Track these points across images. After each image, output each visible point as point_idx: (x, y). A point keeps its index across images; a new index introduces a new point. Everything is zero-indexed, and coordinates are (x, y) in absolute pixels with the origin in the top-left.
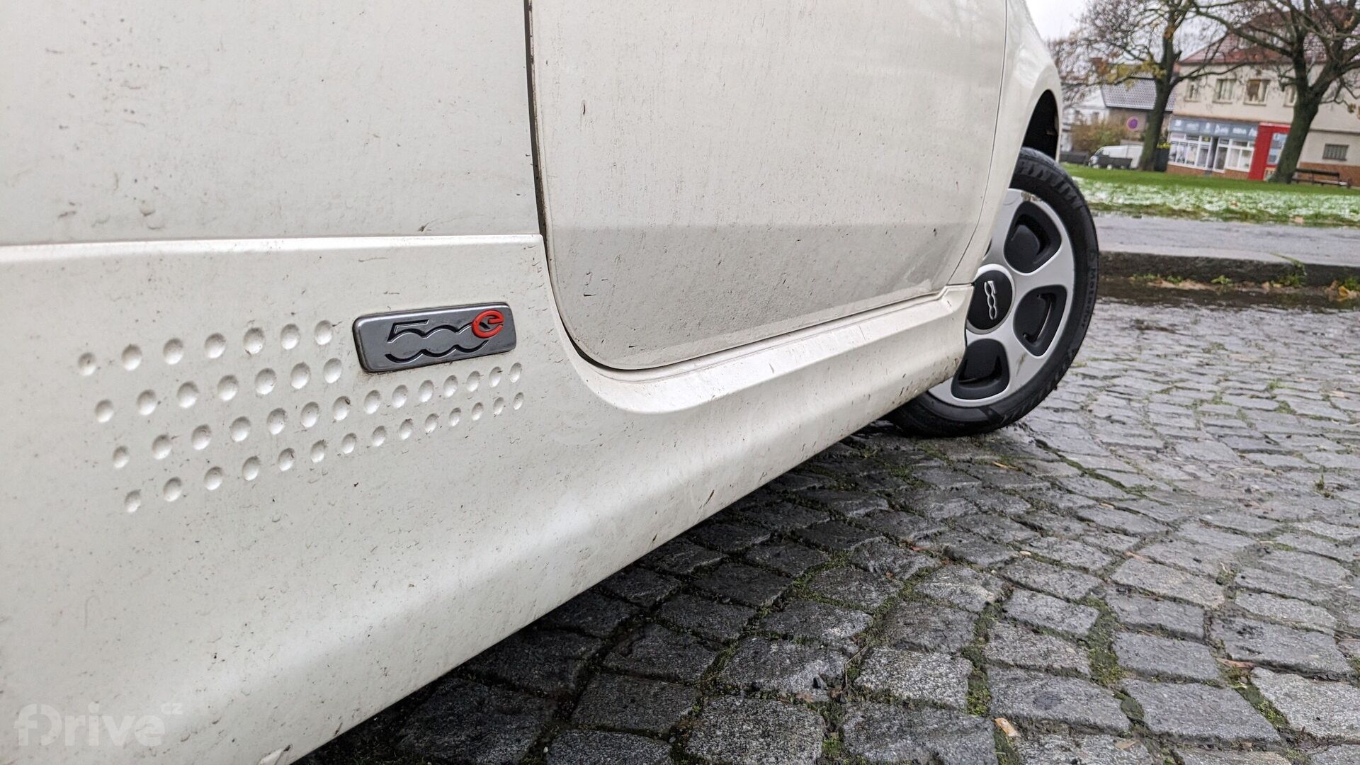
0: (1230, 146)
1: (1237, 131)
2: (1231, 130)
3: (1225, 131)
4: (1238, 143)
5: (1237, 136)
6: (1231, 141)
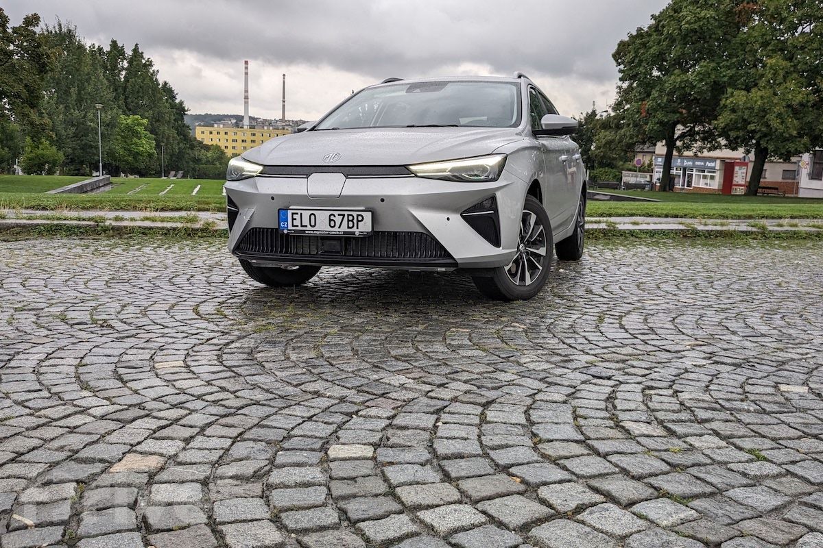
0: (694, 173)
1: (698, 163)
2: (694, 163)
3: (690, 163)
4: (699, 171)
5: (697, 167)
6: (694, 170)
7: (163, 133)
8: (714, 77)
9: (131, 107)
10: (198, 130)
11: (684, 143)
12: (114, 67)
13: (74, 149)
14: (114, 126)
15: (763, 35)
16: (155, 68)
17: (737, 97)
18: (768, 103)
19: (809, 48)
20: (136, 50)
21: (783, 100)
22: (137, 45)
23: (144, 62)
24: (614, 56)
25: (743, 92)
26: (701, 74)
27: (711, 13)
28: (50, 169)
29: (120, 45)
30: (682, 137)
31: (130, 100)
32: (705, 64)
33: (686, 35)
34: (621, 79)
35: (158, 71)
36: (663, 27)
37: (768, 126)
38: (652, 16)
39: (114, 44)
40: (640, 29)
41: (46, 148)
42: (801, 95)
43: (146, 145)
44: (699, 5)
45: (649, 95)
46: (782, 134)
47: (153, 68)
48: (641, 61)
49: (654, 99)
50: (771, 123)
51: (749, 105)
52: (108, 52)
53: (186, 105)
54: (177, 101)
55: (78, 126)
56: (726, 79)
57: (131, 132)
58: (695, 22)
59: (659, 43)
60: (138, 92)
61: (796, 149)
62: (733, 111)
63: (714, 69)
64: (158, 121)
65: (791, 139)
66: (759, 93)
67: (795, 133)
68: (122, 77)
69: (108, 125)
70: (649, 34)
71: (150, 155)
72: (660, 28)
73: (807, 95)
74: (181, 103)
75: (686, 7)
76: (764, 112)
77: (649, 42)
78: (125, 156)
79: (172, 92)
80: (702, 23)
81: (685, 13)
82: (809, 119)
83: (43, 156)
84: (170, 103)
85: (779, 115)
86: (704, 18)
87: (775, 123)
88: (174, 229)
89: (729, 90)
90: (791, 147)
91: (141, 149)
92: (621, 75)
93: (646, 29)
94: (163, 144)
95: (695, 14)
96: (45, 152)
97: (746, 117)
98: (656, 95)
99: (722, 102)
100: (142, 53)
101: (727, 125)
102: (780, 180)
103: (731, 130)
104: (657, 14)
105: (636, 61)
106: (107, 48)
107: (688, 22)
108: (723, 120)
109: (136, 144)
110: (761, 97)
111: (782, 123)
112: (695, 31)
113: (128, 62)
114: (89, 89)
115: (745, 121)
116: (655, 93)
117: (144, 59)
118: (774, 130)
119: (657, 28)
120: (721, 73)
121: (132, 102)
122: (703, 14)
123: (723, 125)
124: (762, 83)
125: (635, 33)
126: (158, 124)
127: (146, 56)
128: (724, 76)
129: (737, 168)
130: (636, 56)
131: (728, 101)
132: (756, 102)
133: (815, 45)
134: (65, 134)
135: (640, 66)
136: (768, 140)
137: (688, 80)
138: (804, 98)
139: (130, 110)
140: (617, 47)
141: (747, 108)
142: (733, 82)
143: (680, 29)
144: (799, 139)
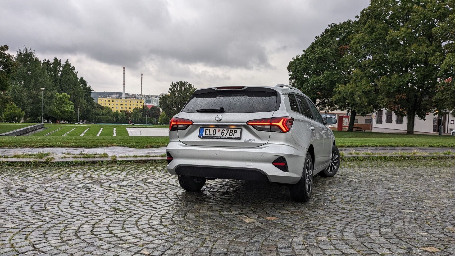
1: (328, 116)
3: (325, 116)
7: (79, 101)
8: (330, 78)
9: (63, 89)
10: (99, 99)
11: (320, 108)
12: (56, 71)
13: (32, 109)
14: (53, 98)
15: (351, 60)
16: (76, 71)
17: (340, 88)
18: (354, 90)
19: (371, 66)
20: (67, 62)
21: (361, 89)
22: (68, 60)
23: (71, 68)
24: (288, 68)
25: (343, 85)
26: (325, 77)
27: (327, 50)
28: (18, 120)
29: (59, 60)
30: (318, 105)
31: (63, 86)
32: (326, 72)
33: (318, 59)
34: (290, 79)
35: (77, 72)
36: (308, 55)
37: (354, 100)
38: (303, 50)
39: (56, 59)
40: (297, 57)
41: (16, 109)
42: (368, 87)
43: (69, 107)
44: (323, 46)
45: (302, 86)
46: (360, 105)
47: (75, 71)
48: (298, 71)
49: (305, 88)
50: (356, 99)
51: (346, 91)
52: (53, 63)
53: (92, 88)
54: (88, 86)
55: (34, 98)
56: (335, 79)
57: (62, 101)
58: (322, 54)
59: (306, 63)
60: (67, 82)
61: (367, 111)
62: (339, 93)
63: (330, 75)
64: (77, 96)
65: (365, 106)
66: (350, 86)
67: (366, 104)
68: (59, 75)
69: (50, 98)
70: (302, 59)
71: (71, 112)
72: (307, 56)
73: (371, 87)
74: (89, 87)
75: (317, 47)
76: (352, 94)
77: (302, 62)
78: (58, 113)
79: (85, 82)
80: (324, 54)
81: (317, 50)
82: (372, 98)
83: (14, 113)
84: (84, 87)
85: (359, 96)
86: (325, 52)
87: (357, 100)
88: (28, 162)
89: (337, 84)
90: (365, 110)
91: (67, 109)
92: (290, 77)
93: (300, 56)
94: (79, 107)
95: (321, 50)
96: (15, 111)
97: (345, 97)
98: (305, 86)
99: (334, 90)
100: (70, 64)
101: (337, 100)
102: (364, 123)
103: (338, 102)
104: (306, 50)
105: (296, 71)
106: (52, 61)
107: (318, 54)
108: (334, 98)
109: (64, 107)
110: (351, 88)
111: (361, 99)
112: (321, 58)
113: (63, 68)
114: (40, 81)
115: (345, 98)
116: (305, 85)
117: (71, 66)
118: (357, 103)
119: (305, 56)
120: (334, 76)
121: (64, 87)
122: (324, 50)
123: (335, 100)
124: (351, 81)
125: (295, 58)
126: (76, 97)
127: (72, 65)
128: (335, 78)
129: (344, 119)
130: (296, 69)
131: (337, 89)
132: (349, 90)
133: (373, 65)
134: (27, 102)
135: (298, 73)
136: (355, 107)
137: (319, 80)
138: (369, 88)
139: (62, 90)
140: (289, 64)
141: (345, 93)
142: (339, 81)
143: (315, 57)
144: (368, 107)
